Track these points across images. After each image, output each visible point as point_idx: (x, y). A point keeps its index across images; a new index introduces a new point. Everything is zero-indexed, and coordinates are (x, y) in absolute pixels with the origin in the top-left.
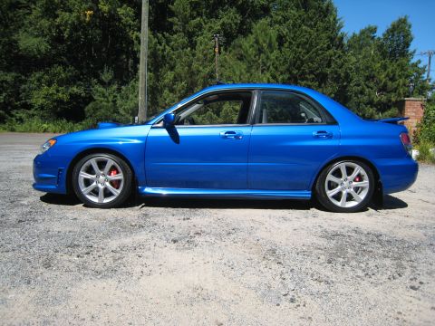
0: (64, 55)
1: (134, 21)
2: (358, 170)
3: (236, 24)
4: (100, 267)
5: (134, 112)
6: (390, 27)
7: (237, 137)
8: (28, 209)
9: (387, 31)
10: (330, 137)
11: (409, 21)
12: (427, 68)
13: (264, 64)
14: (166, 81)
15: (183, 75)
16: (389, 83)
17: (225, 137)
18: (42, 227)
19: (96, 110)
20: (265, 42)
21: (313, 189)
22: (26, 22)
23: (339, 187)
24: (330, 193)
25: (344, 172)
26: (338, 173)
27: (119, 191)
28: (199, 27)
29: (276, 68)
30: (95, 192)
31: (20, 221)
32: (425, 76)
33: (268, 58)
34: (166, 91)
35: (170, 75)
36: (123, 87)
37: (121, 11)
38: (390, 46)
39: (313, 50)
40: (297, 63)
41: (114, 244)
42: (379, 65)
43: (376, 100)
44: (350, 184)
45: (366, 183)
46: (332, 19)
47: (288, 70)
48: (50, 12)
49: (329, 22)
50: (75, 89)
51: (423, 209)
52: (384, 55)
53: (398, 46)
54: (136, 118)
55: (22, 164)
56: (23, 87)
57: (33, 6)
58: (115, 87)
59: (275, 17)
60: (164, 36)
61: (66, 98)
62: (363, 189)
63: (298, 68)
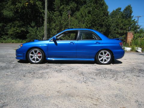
0: (19, 17)
1: (42, 6)
2: (108, 53)
3: (75, 7)
4: (38, 76)
5: (43, 36)
6: (125, 8)
7: (73, 44)
8: (15, 64)
9: (124, 10)
10: (99, 43)
11: (131, 6)
12: (137, 22)
13: (84, 21)
14: (53, 26)
15: (58, 25)
16: (124, 27)
17: (70, 44)
18: (20, 68)
19: (30, 36)
20: (84, 14)
21: (95, 58)
22: (6, 6)
23: (102, 58)
24: (100, 59)
25: (103, 53)
26: (102, 54)
27: (41, 59)
28: (63, 8)
29: (87, 23)
30: (34, 59)
31: (14, 67)
32: (137, 24)
33: (85, 19)
34: (53, 30)
35: (54, 25)
36: (39, 28)
37: (37, 3)
38: (125, 15)
39: (99, 17)
40: (94, 21)
41: (41, 72)
42: (120, 21)
43: (119, 32)
44: (105, 57)
45: (110, 56)
46: (104, 7)
47: (91, 23)
48: (14, 3)
49: (103, 8)
50: (23, 29)
51: (126, 64)
52: (123, 17)
53: (128, 14)
54: (44, 38)
55: (9, 53)
56: (5, 28)
57: (8, 1)
58: (36, 28)
59: (88, 5)
60: (52, 12)
61: (19, 31)
62: (109, 58)
63: (94, 23)
